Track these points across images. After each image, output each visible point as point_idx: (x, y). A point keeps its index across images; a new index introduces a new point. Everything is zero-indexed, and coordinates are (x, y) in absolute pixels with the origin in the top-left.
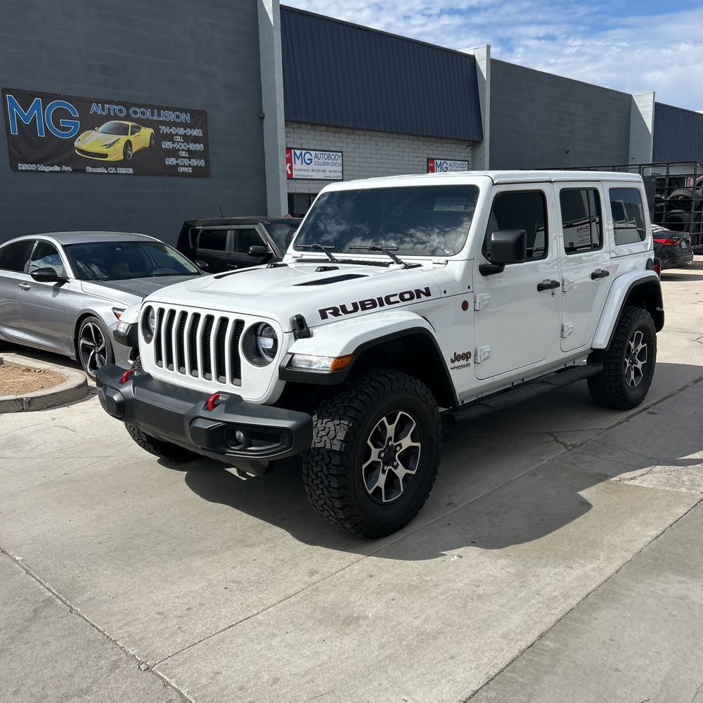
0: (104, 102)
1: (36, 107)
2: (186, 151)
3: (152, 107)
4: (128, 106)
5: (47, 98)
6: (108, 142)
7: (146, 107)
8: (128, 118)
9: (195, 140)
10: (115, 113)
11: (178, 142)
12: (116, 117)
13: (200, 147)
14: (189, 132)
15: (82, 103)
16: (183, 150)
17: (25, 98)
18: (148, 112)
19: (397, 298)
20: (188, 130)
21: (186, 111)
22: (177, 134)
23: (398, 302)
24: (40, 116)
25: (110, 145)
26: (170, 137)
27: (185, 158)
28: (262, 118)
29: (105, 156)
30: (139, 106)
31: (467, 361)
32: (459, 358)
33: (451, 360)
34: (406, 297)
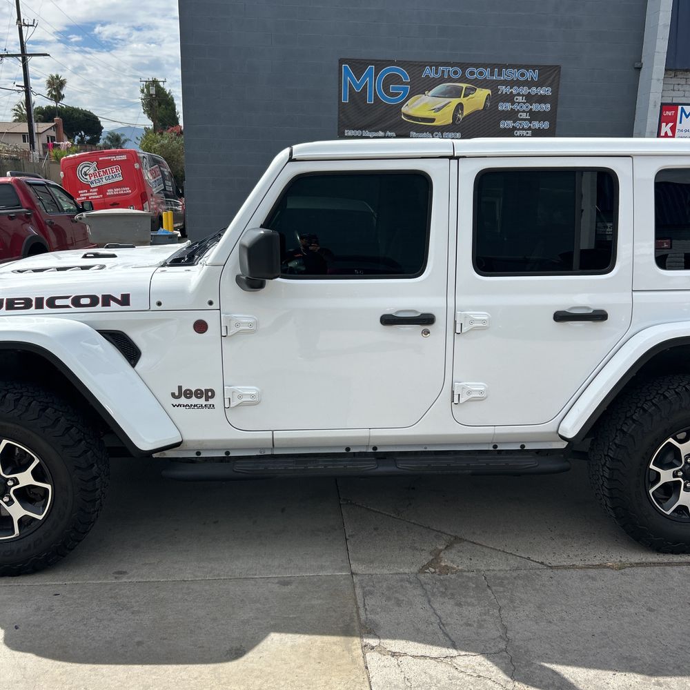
0: (437, 65)
1: (369, 75)
2: (527, 112)
3: (492, 66)
4: (464, 66)
5: (380, 64)
6: (438, 106)
7: (485, 66)
8: (463, 79)
9: (541, 99)
10: (449, 75)
11: (519, 103)
12: (450, 80)
13: (546, 107)
14: (534, 90)
15: (415, 67)
16: (524, 111)
17: (359, 66)
18: (487, 72)
19: (68, 302)
20: (534, 89)
21: (533, 68)
22: (518, 94)
23: (68, 307)
24: (371, 83)
25: (439, 109)
26: (510, 98)
27: (525, 120)
28: (639, 69)
29: (433, 120)
30: (477, 66)
31: (207, 400)
32: (188, 394)
33: (173, 395)
34: (83, 301)
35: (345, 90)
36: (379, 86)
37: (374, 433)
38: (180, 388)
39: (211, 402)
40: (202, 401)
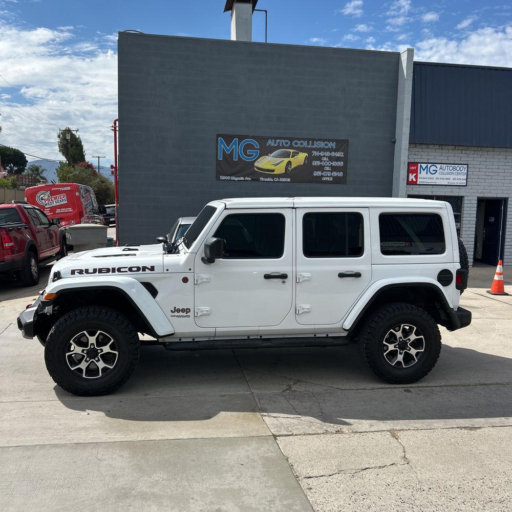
0: (276, 138)
1: (235, 144)
2: (329, 167)
3: (308, 140)
4: (291, 140)
5: (241, 138)
6: (277, 163)
7: (304, 139)
8: (291, 147)
9: (338, 159)
10: (282, 144)
11: (325, 161)
12: (283, 147)
13: (341, 164)
14: (333, 154)
15: (262, 140)
16: (328, 166)
17: (228, 139)
18: (305, 143)
19: (127, 270)
20: (333, 153)
21: (333, 141)
22: (324, 156)
23: (127, 272)
24: (236, 149)
25: (277, 164)
26: (319, 158)
27: (328, 171)
28: (394, 142)
29: (273, 171)
30: (299, 139)
31: (186, 313)
32: (178, 311)
33: (172, 311)
34: (133, 269)
35: (220, 154)
36: (241, 150)
37: (261, 328)
38: (175, 308)
39: (188, 314)
40: (184, 314)
